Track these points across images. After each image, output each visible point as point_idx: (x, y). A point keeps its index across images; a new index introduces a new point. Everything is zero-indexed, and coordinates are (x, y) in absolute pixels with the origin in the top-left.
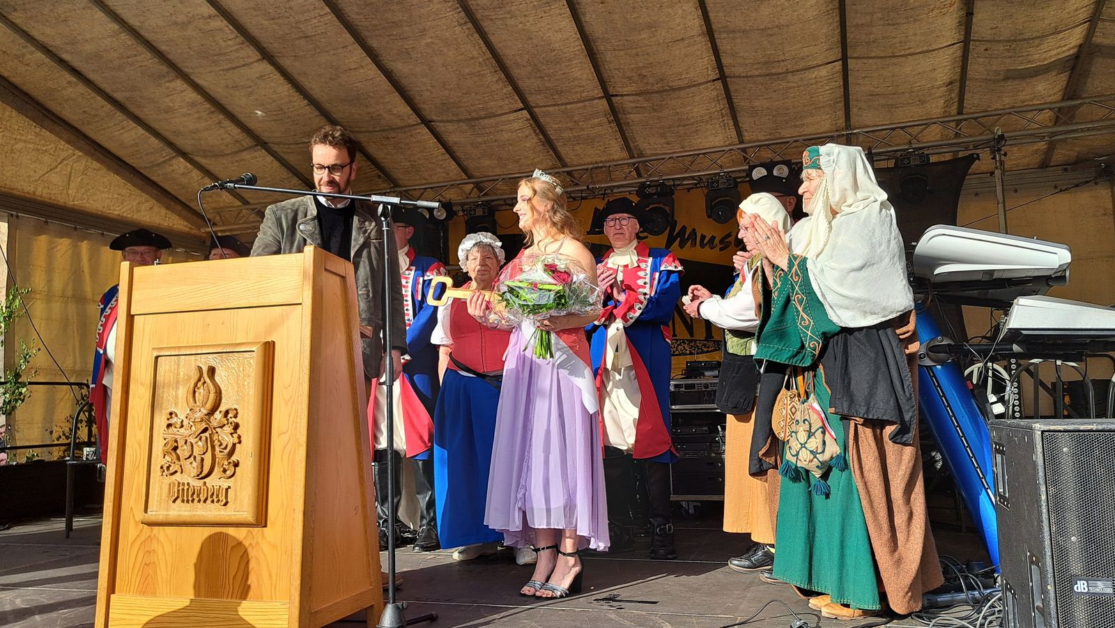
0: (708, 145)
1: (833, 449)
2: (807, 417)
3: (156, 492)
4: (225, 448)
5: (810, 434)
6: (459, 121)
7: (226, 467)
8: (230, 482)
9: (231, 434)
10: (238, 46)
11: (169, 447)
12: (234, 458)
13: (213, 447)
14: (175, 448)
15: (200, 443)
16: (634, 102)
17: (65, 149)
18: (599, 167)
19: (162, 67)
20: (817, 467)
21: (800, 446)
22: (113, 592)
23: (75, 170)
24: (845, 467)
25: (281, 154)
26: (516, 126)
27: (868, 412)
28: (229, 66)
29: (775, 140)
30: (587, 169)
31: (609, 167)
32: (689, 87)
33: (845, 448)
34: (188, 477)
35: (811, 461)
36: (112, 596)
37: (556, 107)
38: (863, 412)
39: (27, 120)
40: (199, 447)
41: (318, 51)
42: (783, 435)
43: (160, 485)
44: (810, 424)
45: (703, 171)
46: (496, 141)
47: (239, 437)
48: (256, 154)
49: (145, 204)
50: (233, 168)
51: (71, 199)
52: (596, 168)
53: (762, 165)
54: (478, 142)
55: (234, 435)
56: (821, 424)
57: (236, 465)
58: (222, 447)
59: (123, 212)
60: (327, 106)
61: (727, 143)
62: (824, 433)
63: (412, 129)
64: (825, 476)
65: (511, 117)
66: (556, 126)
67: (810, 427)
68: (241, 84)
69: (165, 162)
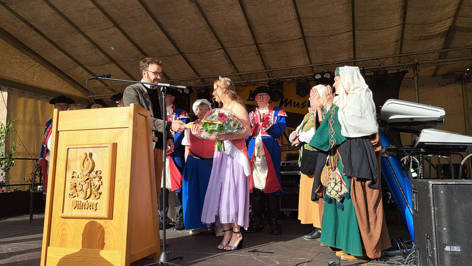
0: (297, 65)
1: (345, 190)
2: (335, 177)
3: (67, 205)
4: (96, 187)
5: (336, 184)
6: (195, 53)
7: (96, 195)
8: (98, 201)
9: (99, 181)
10: (104, 21)
11: (73, 186)
12: (100, 191)
13: (91, 186)
14: (75, 187)
16: (267, 46)
17: (32, 62)
18: (252, 73)
19: (72, 29)
20: (339, 197)
21: (331, 189)
22: (49, 246)
23: (36, 70)
24: (349, 197)
25: (121, 66)
26: (218, 55)
27: (359, 175)
28: (101, 29)
29: (324, 63)
30: (247, 74)
31: (257, 73)
32: (290, 41)
33: (350, 191)
34: (80, 198)
35: (336, 195)
36: (48, 247)
37: (235, 48)
38: (357, 175)
39: (17, 50)
40: (85, 186)
41: (137, 23)
42: (325, 184)
43: (69, 201)
44: (336, 180)
45: (295, 75)
46: (210, 62)
47: (102, 182)
48: (111, 65)
49: (65, 85)
50: (101, 71)
51: (34, 83)
52: (251, 73)
53: (320, 73)
54: (203, 62)
55: (100, 181)
56: (340, 180)
57: (100, 194)
58: (95, 186)
59: (56, 88)
60: (141, 46)
61: (305, 64)
62: (341, 183)
63: (175, 56)
64: (342, 201)
65: (217, 52)
66: (235, 56)
67: (336, 181)
68: (105, 36)
69: (73, 68)
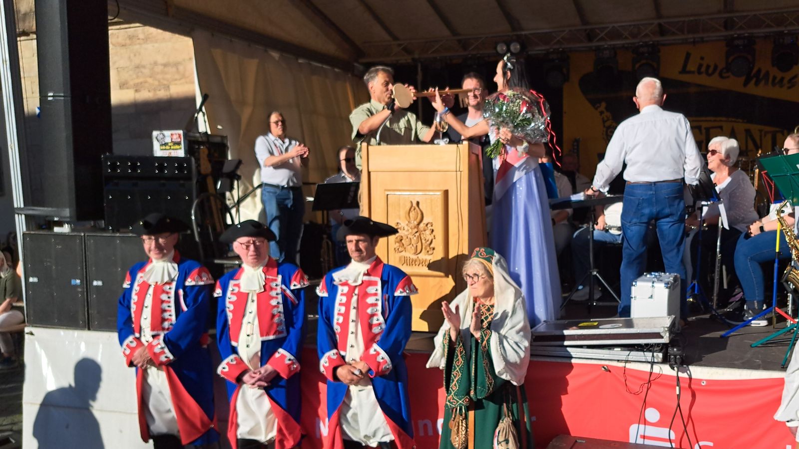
3: (393, 260)
7: (428, 250)
8: (431, 257)
9: (429, 233)
11: (398, 239)
13: (421, 240)
14: (401, 240)
15: (415, 238)
34: (409, 255)
40: (414, 240)
43: (394, 257)
47: (434, 236)
55: (432, 235)
57: (434, 249)
58: (426, 240)
